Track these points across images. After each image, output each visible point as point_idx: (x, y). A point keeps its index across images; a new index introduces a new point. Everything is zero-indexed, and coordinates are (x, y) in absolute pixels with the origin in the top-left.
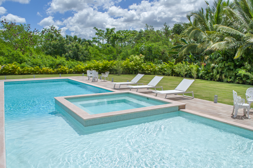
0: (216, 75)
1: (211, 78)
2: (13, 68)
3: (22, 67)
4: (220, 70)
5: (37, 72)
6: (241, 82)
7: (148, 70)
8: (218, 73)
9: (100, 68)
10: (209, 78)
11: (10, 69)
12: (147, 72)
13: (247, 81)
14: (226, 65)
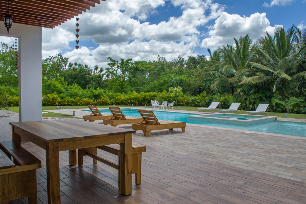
0: (249, 106)
1: (243, 108)
2: (53, 99)
3: (62, 98)
4: (252, 101)
5: (78, 104)
6: (272, 110)
7: (182, 102)
8: (250, 103)
9: (140, 100)
10: (242, 108)
11: (51, 100)
12: (182, 104)
13: (277, 109)
14: (258, 96)
